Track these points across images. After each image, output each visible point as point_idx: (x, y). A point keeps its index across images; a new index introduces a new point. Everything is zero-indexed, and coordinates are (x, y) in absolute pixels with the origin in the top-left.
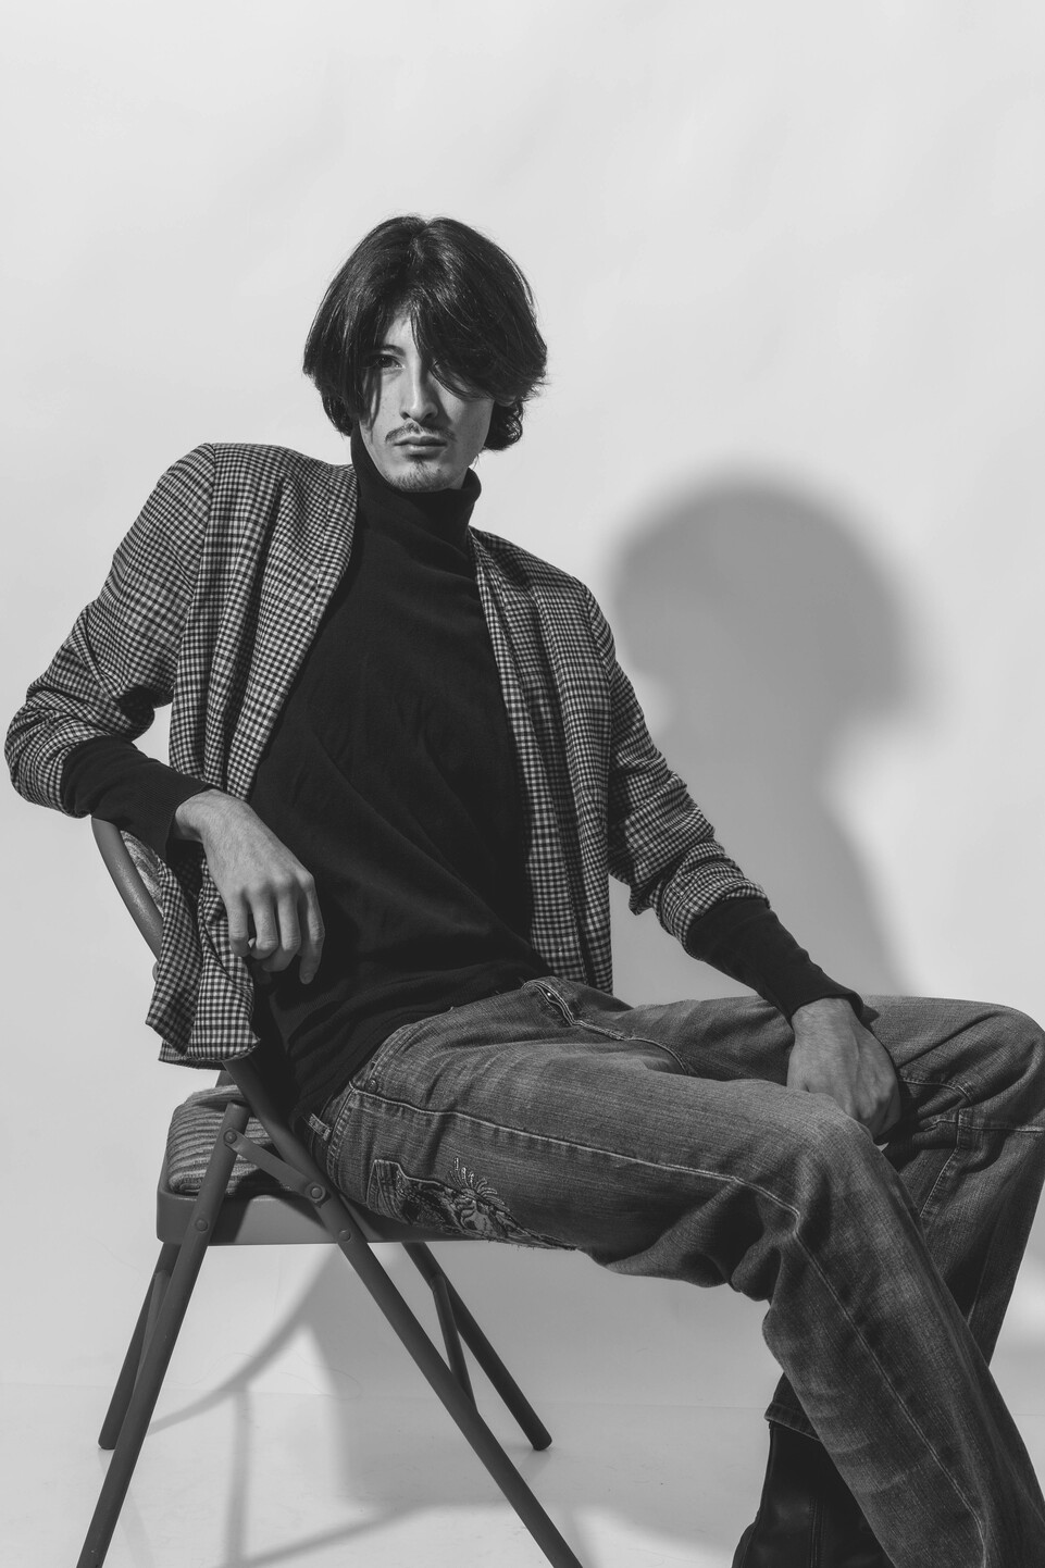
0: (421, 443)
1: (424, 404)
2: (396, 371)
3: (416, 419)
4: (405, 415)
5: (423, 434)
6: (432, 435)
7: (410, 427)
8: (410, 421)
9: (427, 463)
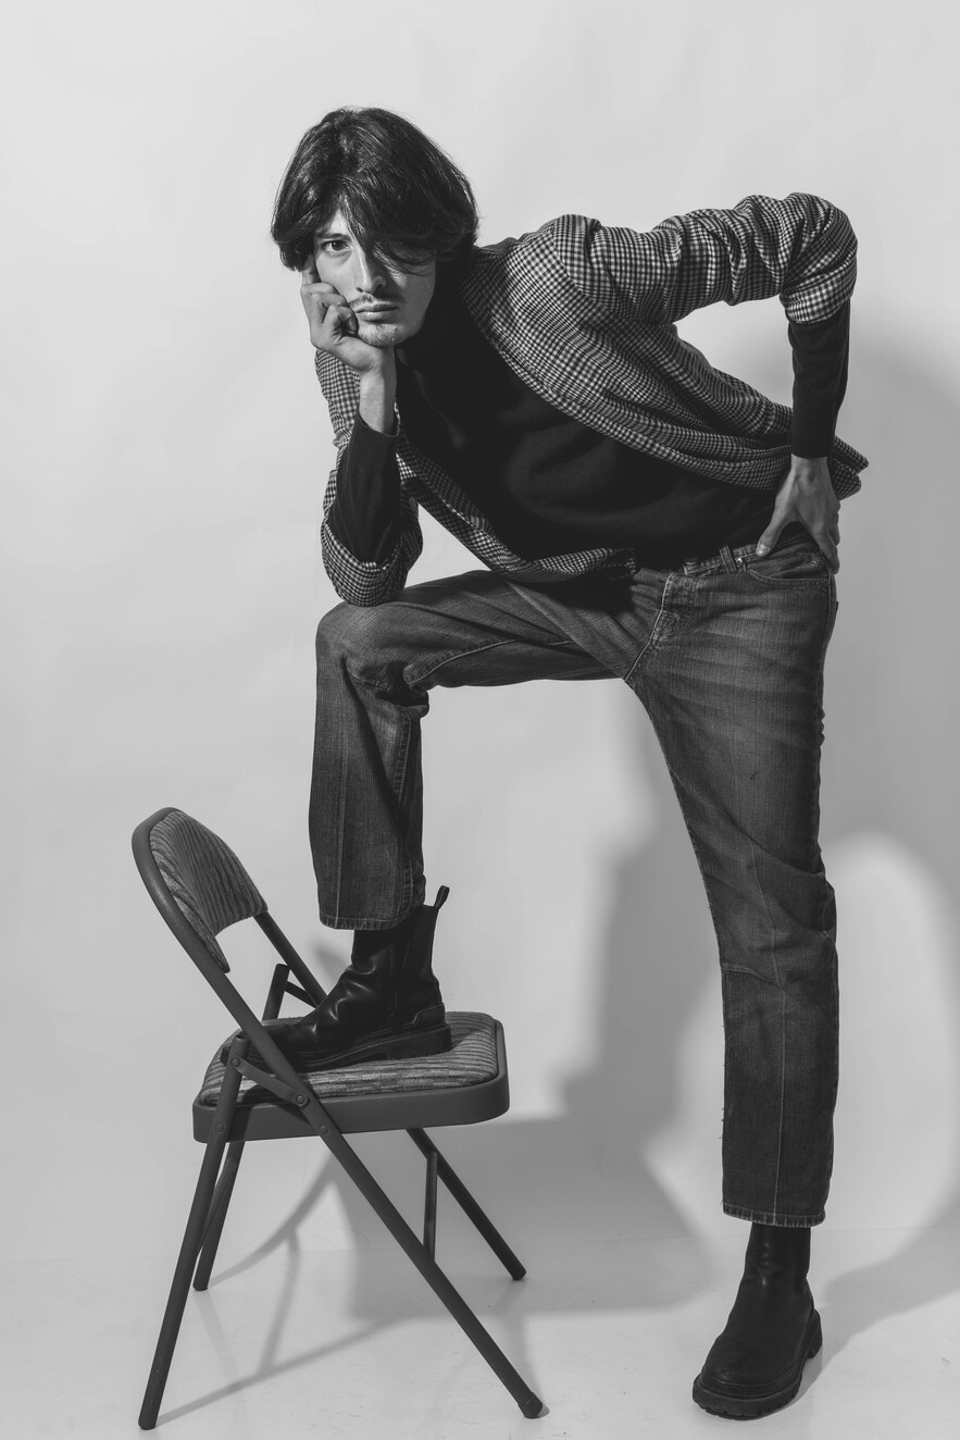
0: (375, 310)
1: (373, 279)
2: (346, 252)
3: (368, 292)
4: (360, 290)
5: (376, 302)
6: (384, 303)
7: (365, 298)
8: (364, 293)
9: (386, 326)
